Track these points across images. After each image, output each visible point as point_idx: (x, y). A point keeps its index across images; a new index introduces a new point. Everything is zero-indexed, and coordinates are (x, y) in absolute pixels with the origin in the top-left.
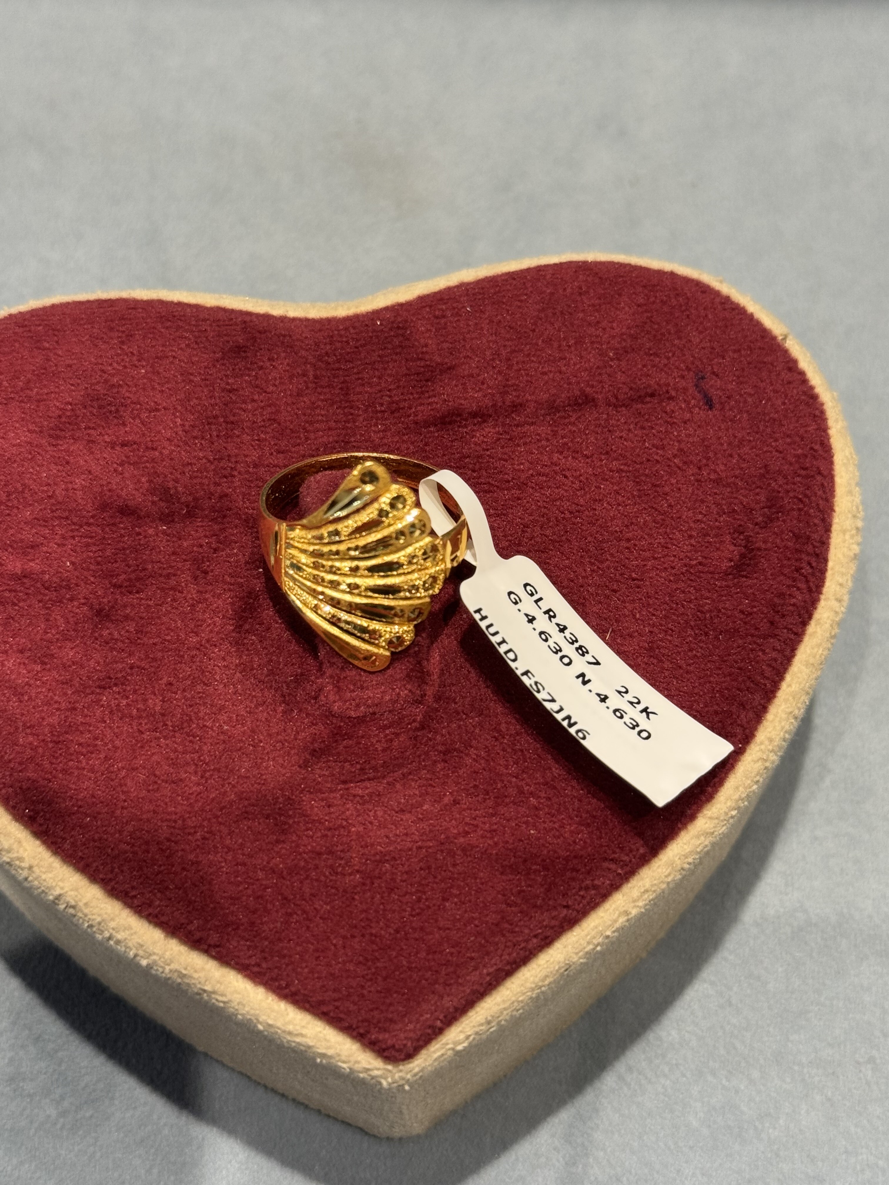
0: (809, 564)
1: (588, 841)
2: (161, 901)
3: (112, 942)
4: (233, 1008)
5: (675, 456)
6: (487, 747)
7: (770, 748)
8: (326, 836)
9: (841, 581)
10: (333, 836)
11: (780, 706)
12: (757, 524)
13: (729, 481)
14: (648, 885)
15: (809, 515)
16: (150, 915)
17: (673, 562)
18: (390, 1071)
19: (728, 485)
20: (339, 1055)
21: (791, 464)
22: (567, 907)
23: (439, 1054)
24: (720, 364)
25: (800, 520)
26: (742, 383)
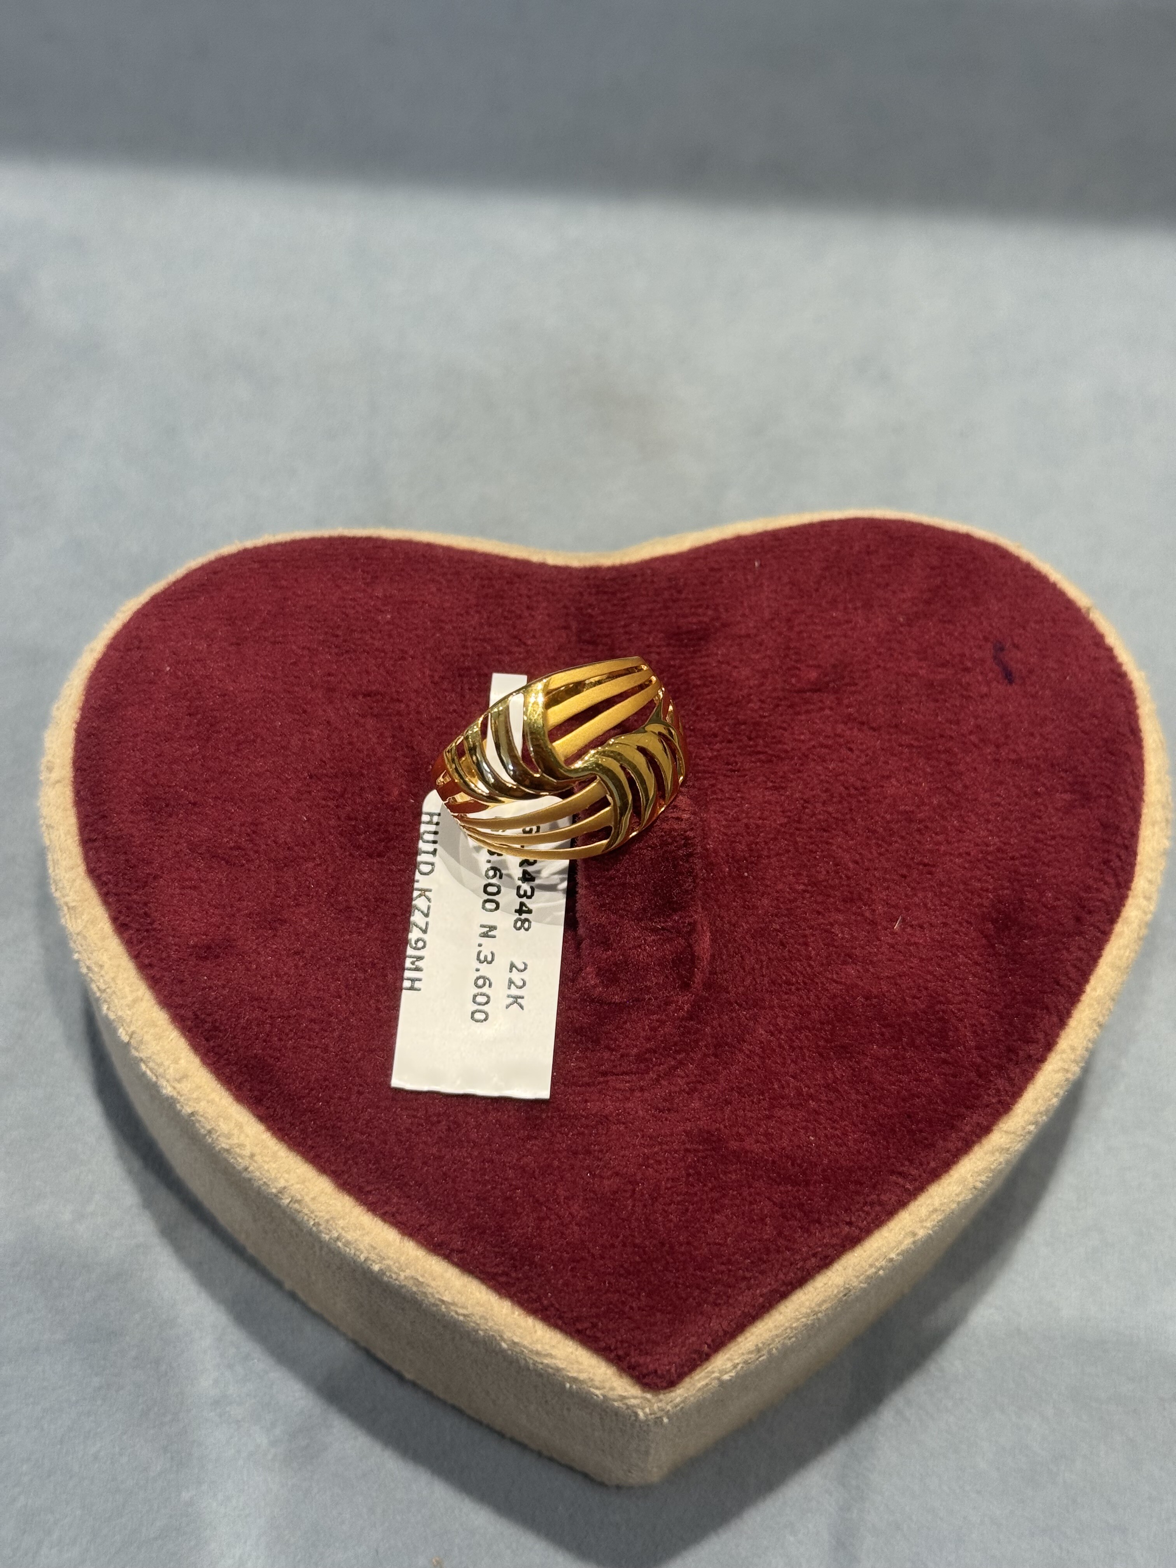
0: (1119, 856)
1: (873, 1151)
2: (400, 1198)
3: (340, 1244)
4: (475, 1322)
5: (971, 733)
6: (762, 1042)
7: (1073, 1057)
8: (583, 1134)
9: (1150, 876)
10: (591, 1135)
11: (1084, 1011)
13: (1030, 761)
14: (937, 1203)
15: (1118, 803)
16: (386, 1212)
17: (968, 847)
18: (649, 1401)
19: (1029, 766)
20: (592, 1380)
21: (1098, 747)
22: (850, 1224)
23: (703, 1383)
24: (1020, 635)
25: (1108, 808)
26: (1044, 657)
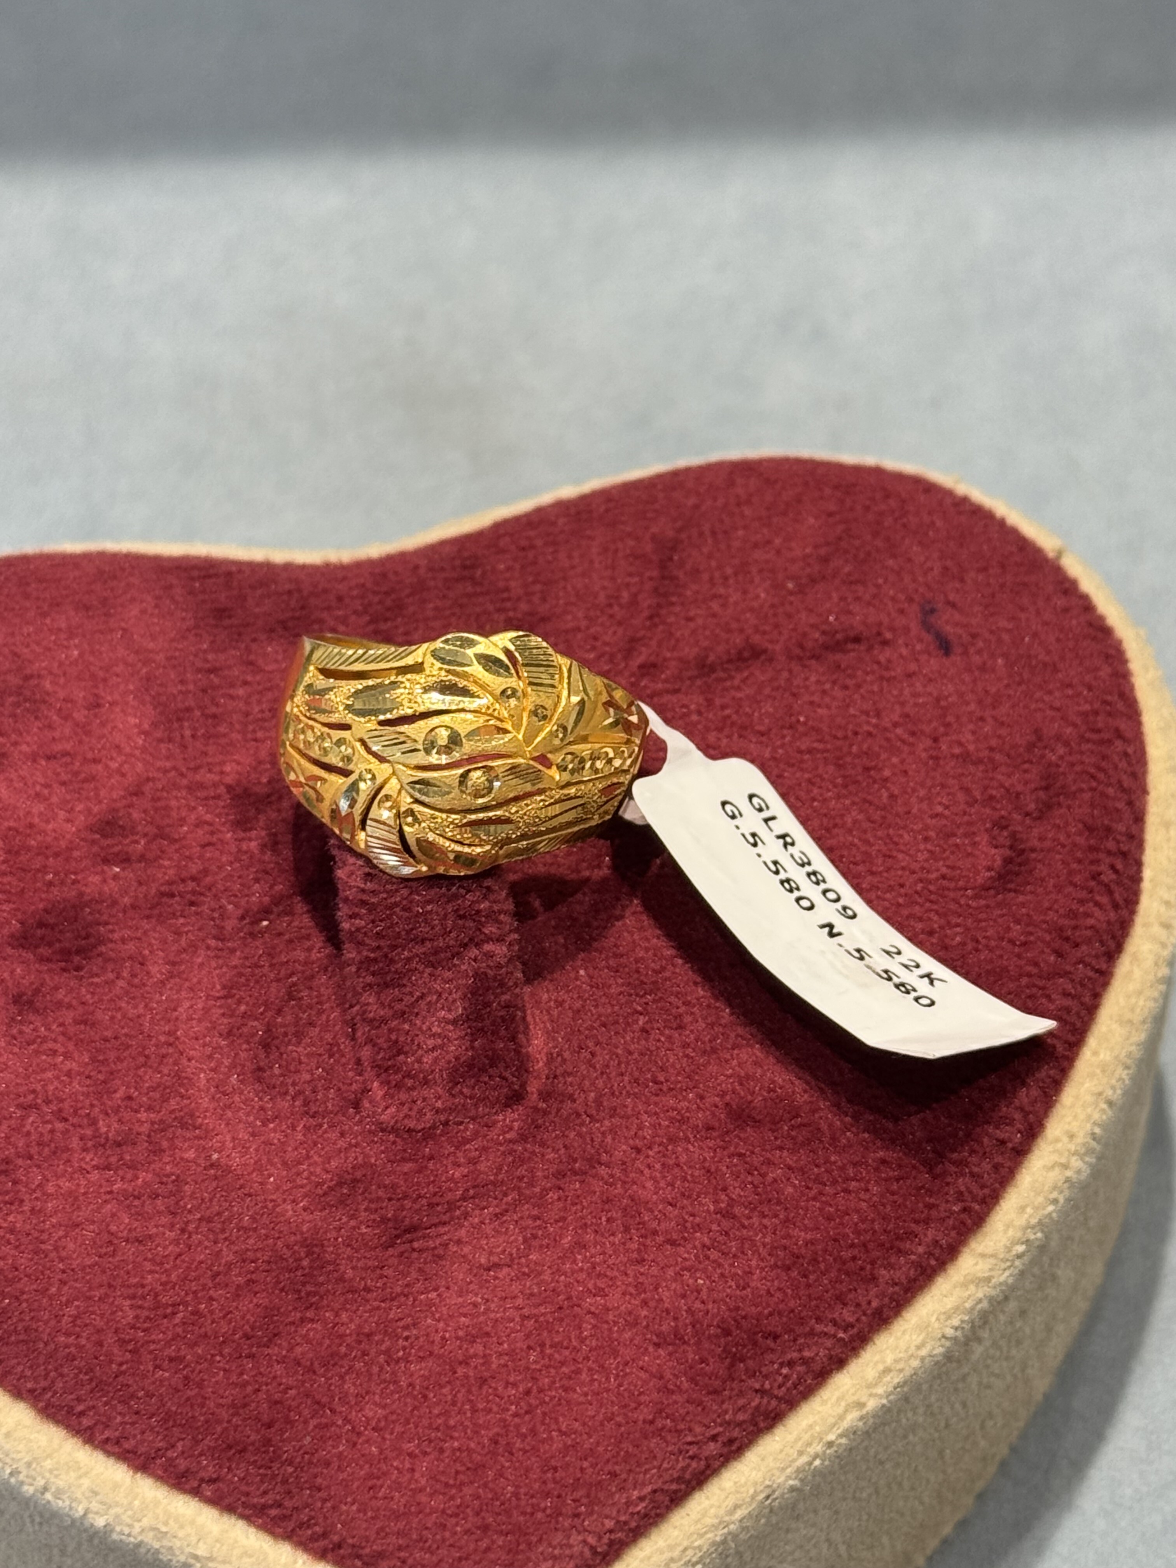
0: (1112, 867)
2: (123, 1416)
3: (48, 1496)
5: (896, 725)
7: (1072, 1148)
9: (1166, 896)
11: (1083, 1084)
12: (1027, 814)
13: (981, 755)
14: (889, 1360)
15: (1107, 797)
16: (107, 1440)
17: (901, 877)
19: (980, 761)
21: (1075, 725)
22: (761, 1392)
24: (957, 590)
25: (1092, 806)
26: (992, 615)
